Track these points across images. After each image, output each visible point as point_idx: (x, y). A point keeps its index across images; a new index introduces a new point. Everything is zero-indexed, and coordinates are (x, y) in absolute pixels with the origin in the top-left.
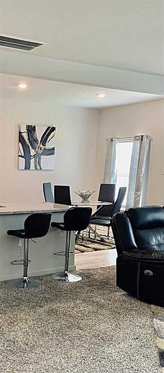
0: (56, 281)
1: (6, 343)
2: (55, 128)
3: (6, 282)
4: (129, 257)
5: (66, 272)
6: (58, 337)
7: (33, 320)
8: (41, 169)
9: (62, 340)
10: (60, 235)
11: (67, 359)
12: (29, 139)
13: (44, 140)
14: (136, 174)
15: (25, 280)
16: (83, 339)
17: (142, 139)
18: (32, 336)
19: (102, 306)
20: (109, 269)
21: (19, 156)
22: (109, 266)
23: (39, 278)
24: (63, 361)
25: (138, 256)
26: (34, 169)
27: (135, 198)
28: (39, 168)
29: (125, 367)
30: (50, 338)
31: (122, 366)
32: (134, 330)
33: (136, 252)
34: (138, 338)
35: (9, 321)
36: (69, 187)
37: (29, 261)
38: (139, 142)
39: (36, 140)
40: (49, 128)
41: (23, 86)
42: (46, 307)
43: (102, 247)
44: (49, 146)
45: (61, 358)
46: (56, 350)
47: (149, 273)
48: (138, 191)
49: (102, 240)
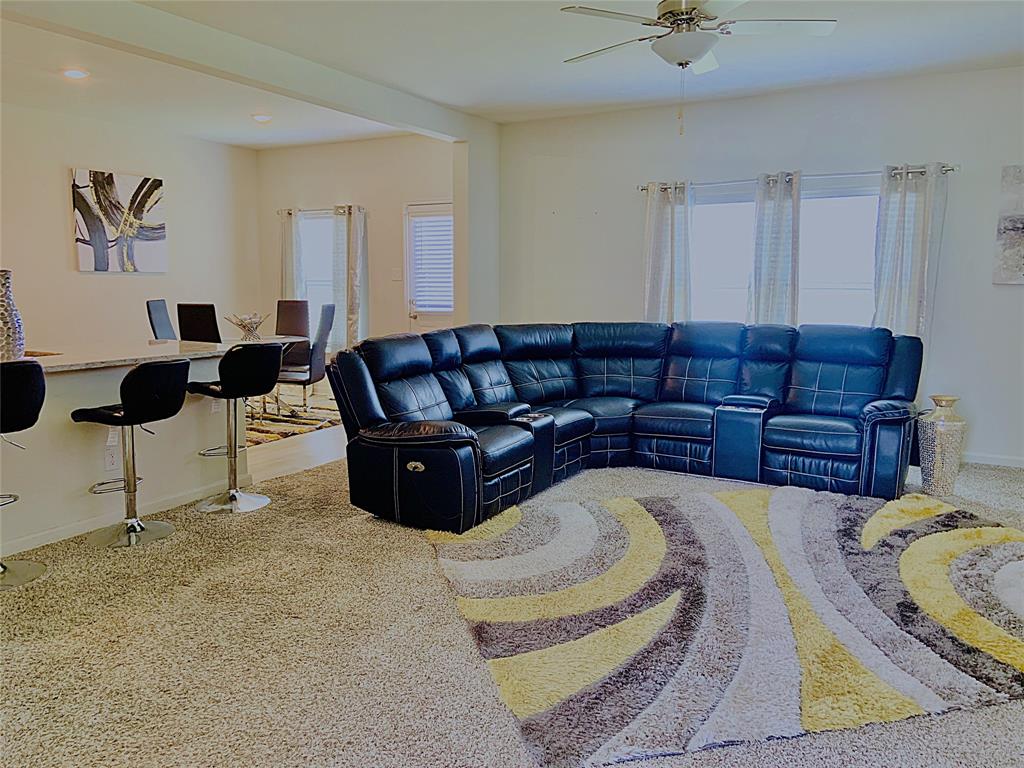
0: (212, 516)
1: (108, 704)
2: (161, 181)
3: (79, 540)
4: (378, 439)
5: (233, 492)
6: (245, 650)
7: (172, 623)
8: (136, 271)
9: (256, 656)
10: (213, 410)
11: (279, 702)
12: (99, 202)
13: (138, 206)
14: (346, 281)
15: (132, 526)
16: (306, 640)
17: (350, 213)
18: (175, 665)
19: (330, 554)
20: (323, 471)
21: (77, 240)
22: (323, 464)
23: (166, 515)
24: (270, 709)
25: (394, 435)
26: (119, 270)
27: (349, 327)
28: (130, 268)
29: (413, 681)
30: (224, 657)
31: (407, 680)
32: (409, 591)
33: (388, 429)
34: (420, 608)
35: (103, 641)
36: (212, 306)
37: (140, 479)
38: (345, 218)
39: (117, 207)
40: (146, 180)
41: (75, 74)
42: (200, 583)
43: (296, 428)
44: (149, 218)
45: (265, 703)
46: (247, 685)
47: (416, 468)
48: (353, 313)
49: (293, 415)
